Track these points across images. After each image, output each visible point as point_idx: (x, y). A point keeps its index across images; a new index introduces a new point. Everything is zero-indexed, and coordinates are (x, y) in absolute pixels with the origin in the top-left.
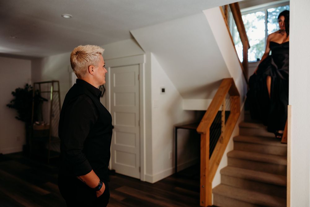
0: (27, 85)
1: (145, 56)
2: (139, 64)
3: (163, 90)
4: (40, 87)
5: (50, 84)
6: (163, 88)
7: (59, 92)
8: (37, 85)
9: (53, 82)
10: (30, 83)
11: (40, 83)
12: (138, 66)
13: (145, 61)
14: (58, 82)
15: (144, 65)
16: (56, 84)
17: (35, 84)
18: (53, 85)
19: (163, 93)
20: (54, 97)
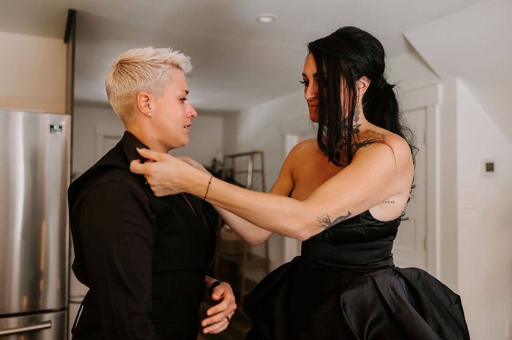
0: (215, 160)
1: (440, 87)
2: (426, 108)
3: (490, 167)
4: (233, 163)
5: (249, 157)
6: (490, 161)
7: (262, 172)
8: (229, 160)
9: (252, 154)
10: (220, 157)
11: (233, 157)
12: (423, 112)
13: (440, 100)
14: (262, 153)
15: (438, 108)
16: (258, 158)
17: (226, 157)
18: (252, 159)
19: (490, 173)
20: (254, 180)
